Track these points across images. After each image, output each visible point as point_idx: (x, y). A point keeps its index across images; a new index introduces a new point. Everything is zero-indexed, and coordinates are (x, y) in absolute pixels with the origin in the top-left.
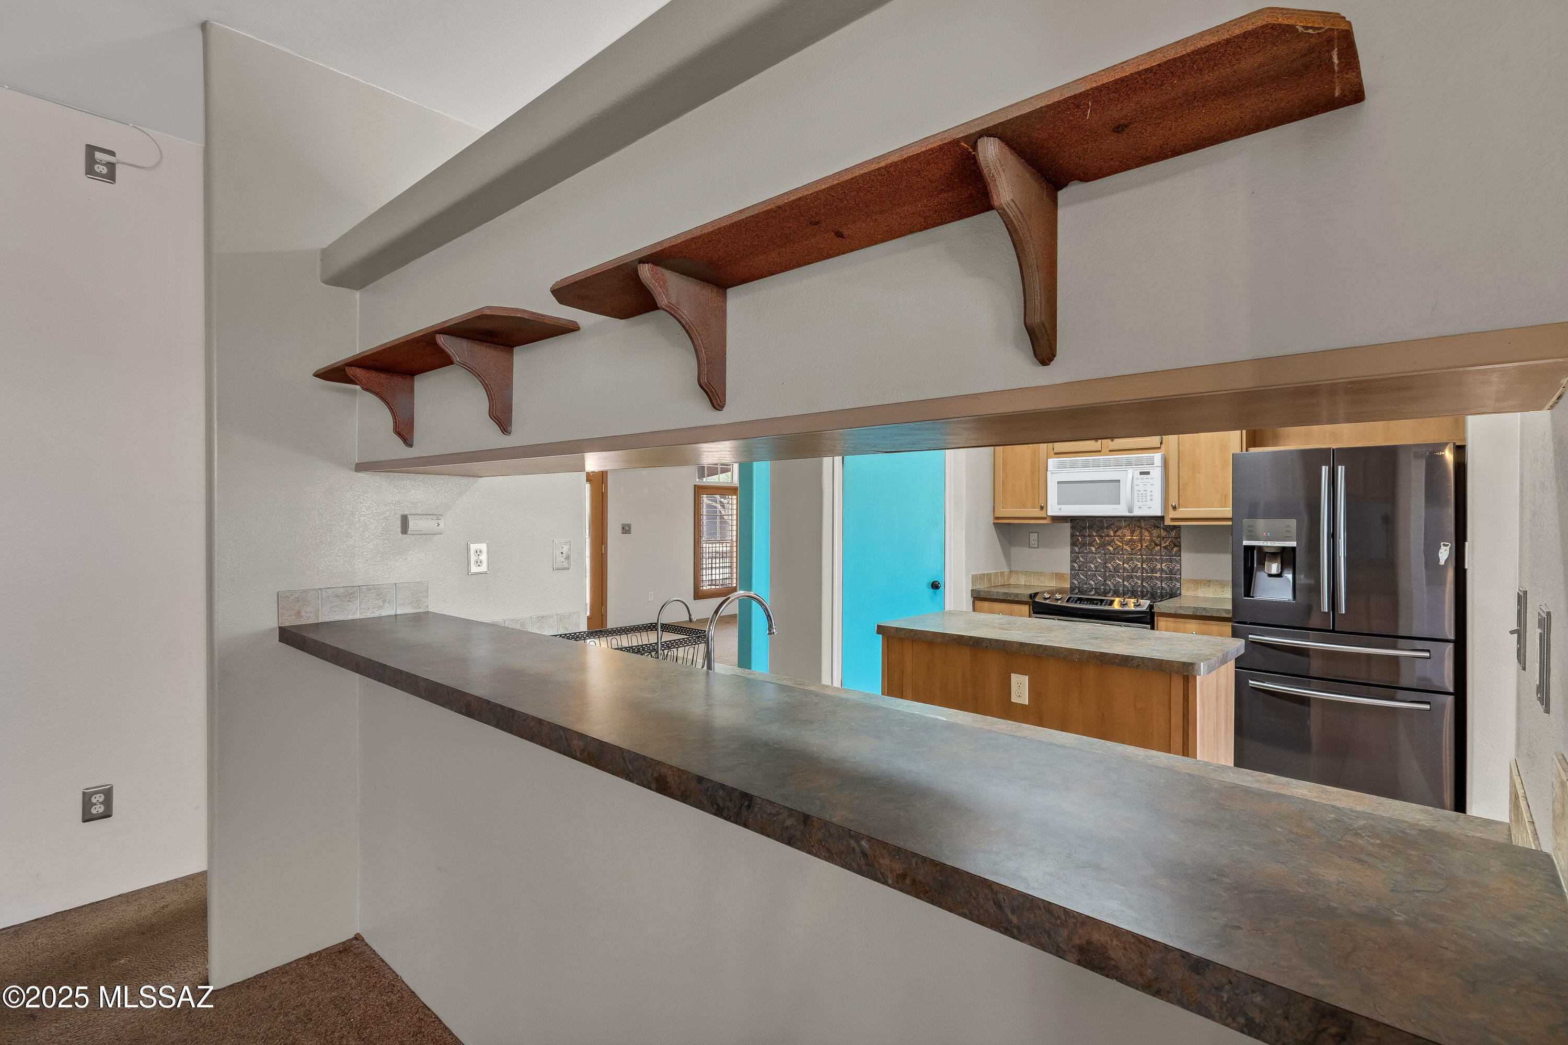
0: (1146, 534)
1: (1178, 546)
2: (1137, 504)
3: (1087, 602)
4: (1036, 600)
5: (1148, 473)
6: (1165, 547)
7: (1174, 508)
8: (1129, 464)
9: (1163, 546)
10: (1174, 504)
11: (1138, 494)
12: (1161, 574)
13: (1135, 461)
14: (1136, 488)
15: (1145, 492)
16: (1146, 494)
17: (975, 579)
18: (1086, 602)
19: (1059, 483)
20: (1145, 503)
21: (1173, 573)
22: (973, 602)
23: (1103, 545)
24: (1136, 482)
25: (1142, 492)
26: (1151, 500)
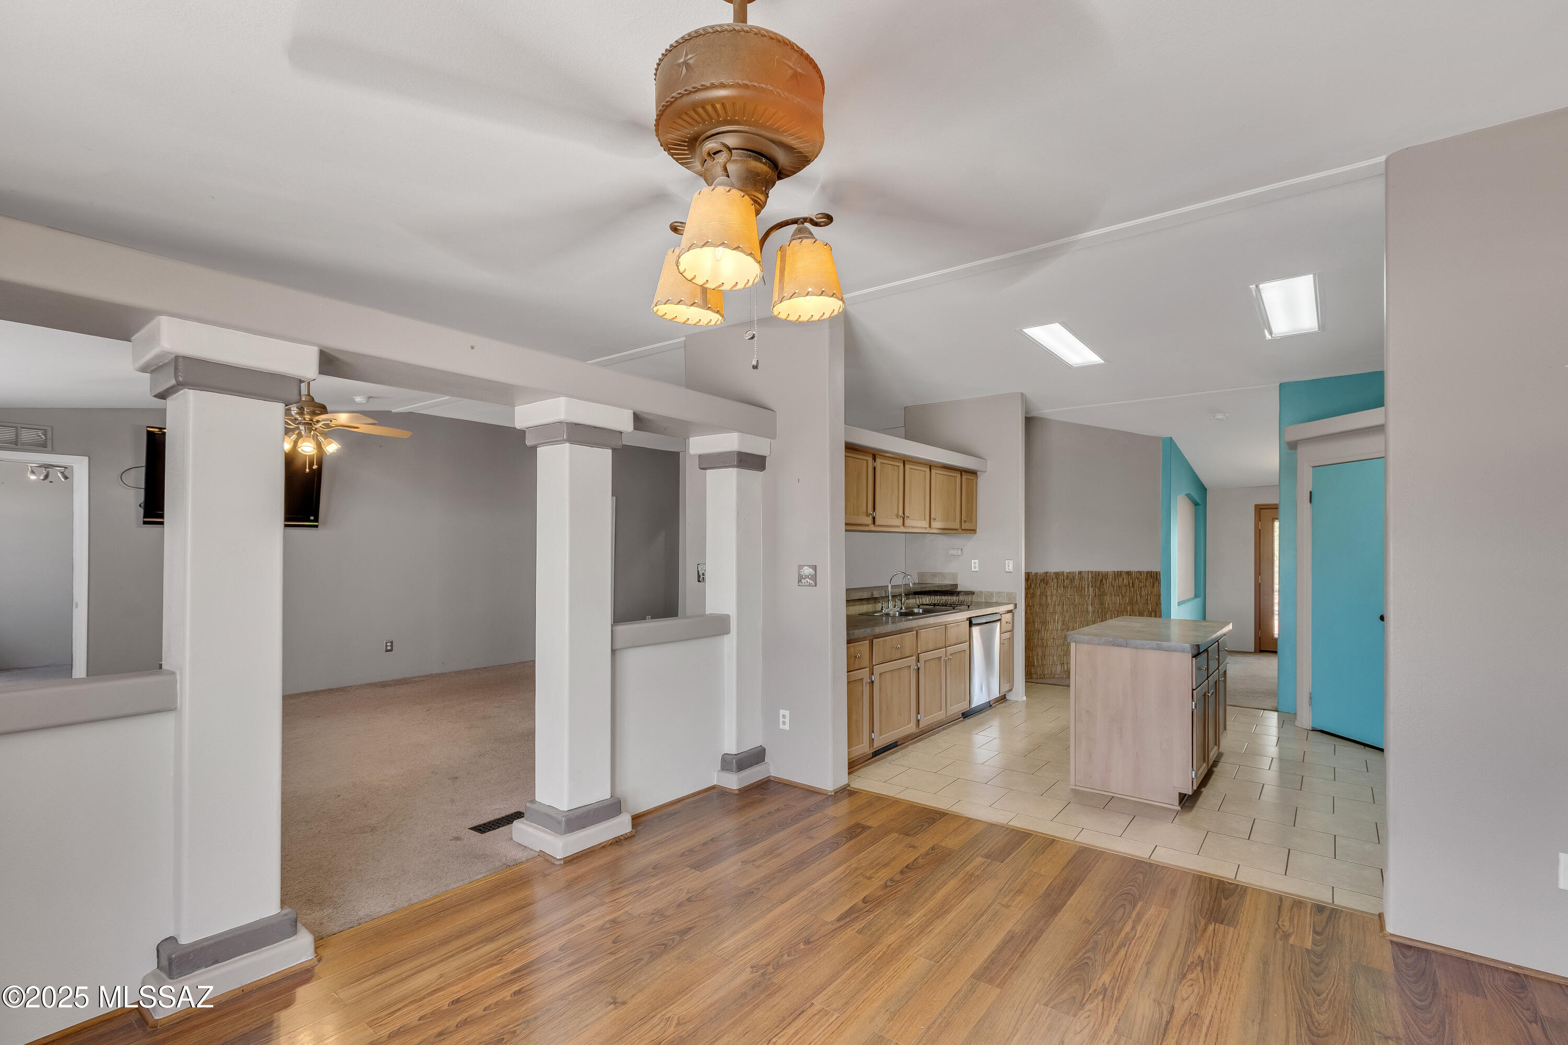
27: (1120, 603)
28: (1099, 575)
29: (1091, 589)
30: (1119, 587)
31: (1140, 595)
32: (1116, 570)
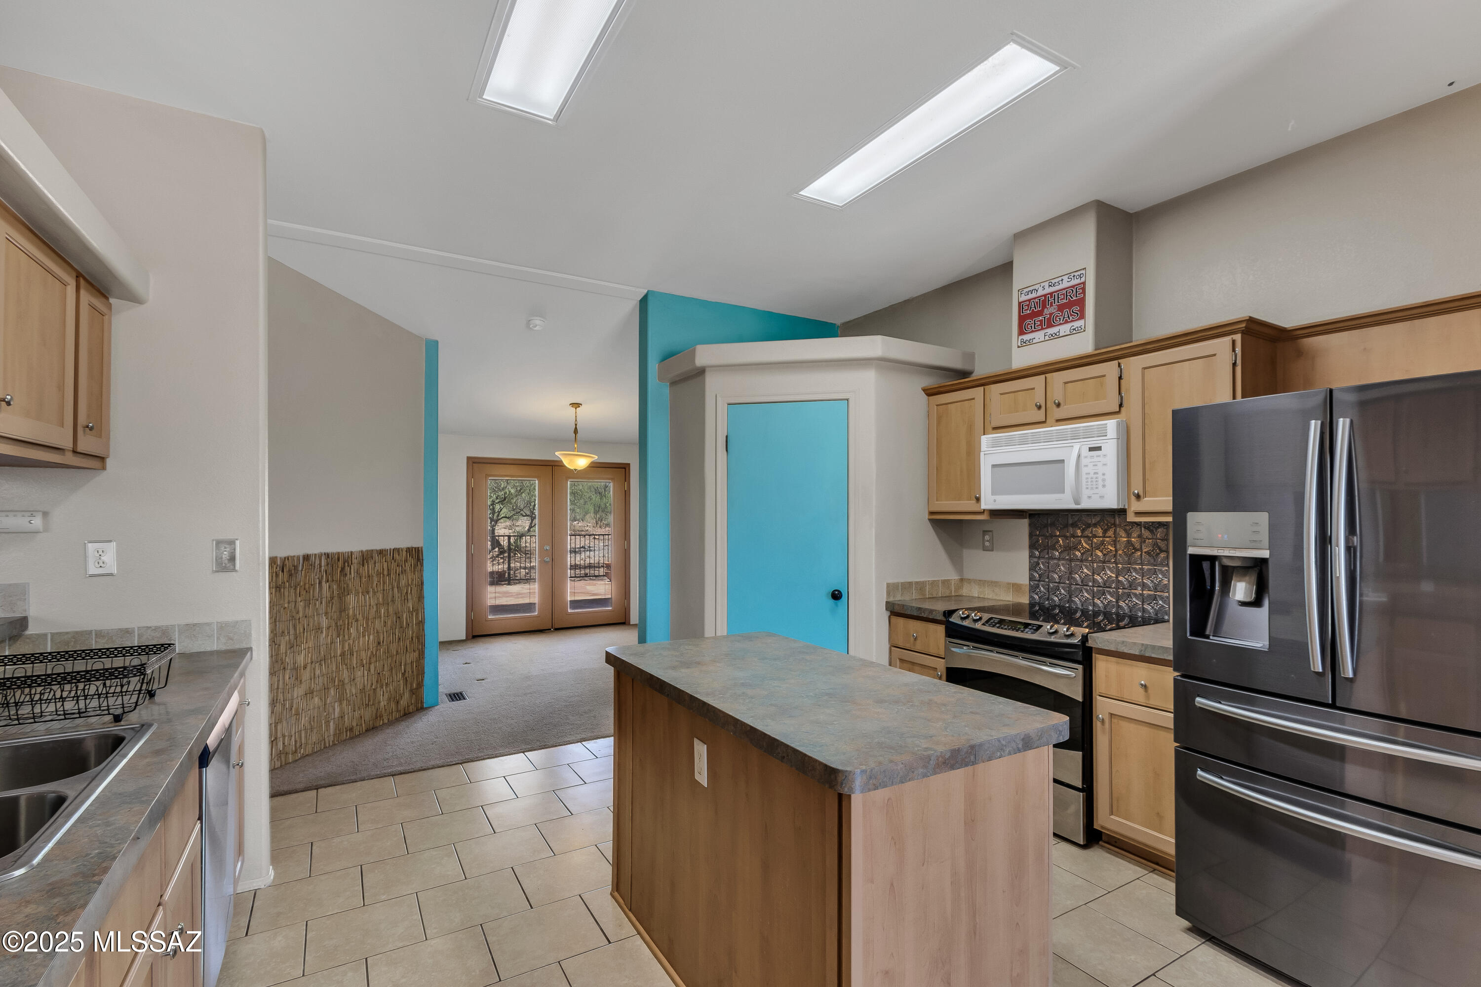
0: (1123, 534)
1: (1164, 551)
2: (1085, 493)
3: (1008, 626)
4: (950, 620)
5: (1099, 448)
6: (1148, 553)
7: (1138, 497)
8: (1075, 437)
9: (1144, 551)
10: (1136, 492)
11: (1087, 479)
12: (1143, 590)
13: (1084, 433)
14: (1084, 470)
15: (1096, 476)
16: (1097, 478)
17: (891, 588)
18: (1006, 627)
19: (994, 466)
20: (1096, 491)
21: (1159, 588)
22: (889, 617)
23: (1068, 549)
24: (1084, 461)
25: (1092, 475)
26: (1104, 486)
27: (370, 605)
28: (339, 560)
29: (325, 586)
30: (369, 576)
31: (398, 588)
32: (364, 550)
